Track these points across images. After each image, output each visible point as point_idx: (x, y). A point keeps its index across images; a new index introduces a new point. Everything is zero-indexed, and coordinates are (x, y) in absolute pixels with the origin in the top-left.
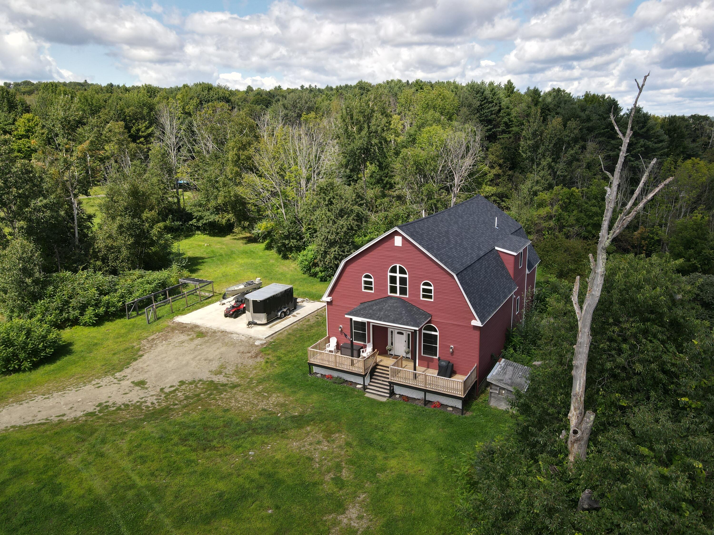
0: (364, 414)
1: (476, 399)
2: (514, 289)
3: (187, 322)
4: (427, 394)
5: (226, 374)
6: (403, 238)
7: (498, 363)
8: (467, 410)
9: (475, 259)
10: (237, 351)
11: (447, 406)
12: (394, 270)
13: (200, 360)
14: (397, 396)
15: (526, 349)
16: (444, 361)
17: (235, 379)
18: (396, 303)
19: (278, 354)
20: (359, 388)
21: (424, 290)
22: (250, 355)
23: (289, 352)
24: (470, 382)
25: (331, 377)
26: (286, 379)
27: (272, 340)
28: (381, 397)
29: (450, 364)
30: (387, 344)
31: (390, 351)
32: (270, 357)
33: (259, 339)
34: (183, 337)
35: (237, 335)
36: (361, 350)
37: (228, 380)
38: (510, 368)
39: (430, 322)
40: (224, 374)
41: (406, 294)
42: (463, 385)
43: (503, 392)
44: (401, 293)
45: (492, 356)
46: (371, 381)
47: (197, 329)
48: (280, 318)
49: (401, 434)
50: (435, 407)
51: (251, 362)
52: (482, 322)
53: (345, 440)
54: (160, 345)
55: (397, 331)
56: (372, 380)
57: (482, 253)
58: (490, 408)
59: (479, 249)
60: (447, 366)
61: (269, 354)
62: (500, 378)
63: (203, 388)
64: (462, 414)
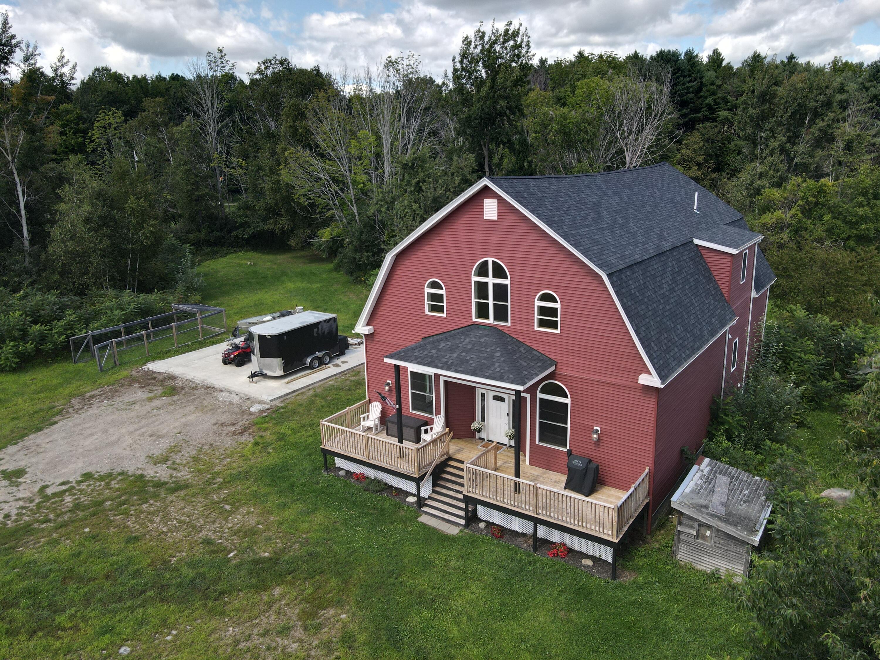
0: (406, 561)
1: (645, 542)
2: (731, 320)
3: (161, 371)
4: (539, 526)
5: (174, 463)
6: (502, 202)
7: (695, 467)
8: (624, 567)
9: (652, 252)
10: (213, 421)
11: (583, 555)
12: (482, 271)
13: (142, 435)
14: (482, 525)
15: (752, 438)
16: (580, 458)
17: (185, 474)
18: (486, 336)
19: (282, 429)
20: (410, 504)
21: (543, 310)
22: (232, 429)
23: (304, 426)
24: (634, 505)
25: (361, 477)
26: (280, 478)
27: (282, 405)
28: (449, 525)
29: (591, 465)
30: (474, 419)
31: (479, 431)
32: (267, 434)
33: (260, 402)
34: (141, 394)
35: (228, 394)
36: (423, 429)
37: (171, 476)
38: (722, 480)
39: (551, 376)
40: (169, 463)
41: (506, 320)
42: (615, 514)
43: (708, 533)
44: (496, 318)
45: (682, 452)
46: (434, 491)
47: (171, 383)
48: (311, 367)
49: (470, 618)
50: (556, 555)
51: (229, 442)
52: (663, 378)
53: (345, 626)
54: (96, 405)
55: (491, 394)
56: (438, 489)
57: (666, 246)
58: (677, 564)
59: (661, 237)
60: (586, 470)
61: (266, 430)
62: (702, 502)
63: (118, 490)
64: (614, 577)
